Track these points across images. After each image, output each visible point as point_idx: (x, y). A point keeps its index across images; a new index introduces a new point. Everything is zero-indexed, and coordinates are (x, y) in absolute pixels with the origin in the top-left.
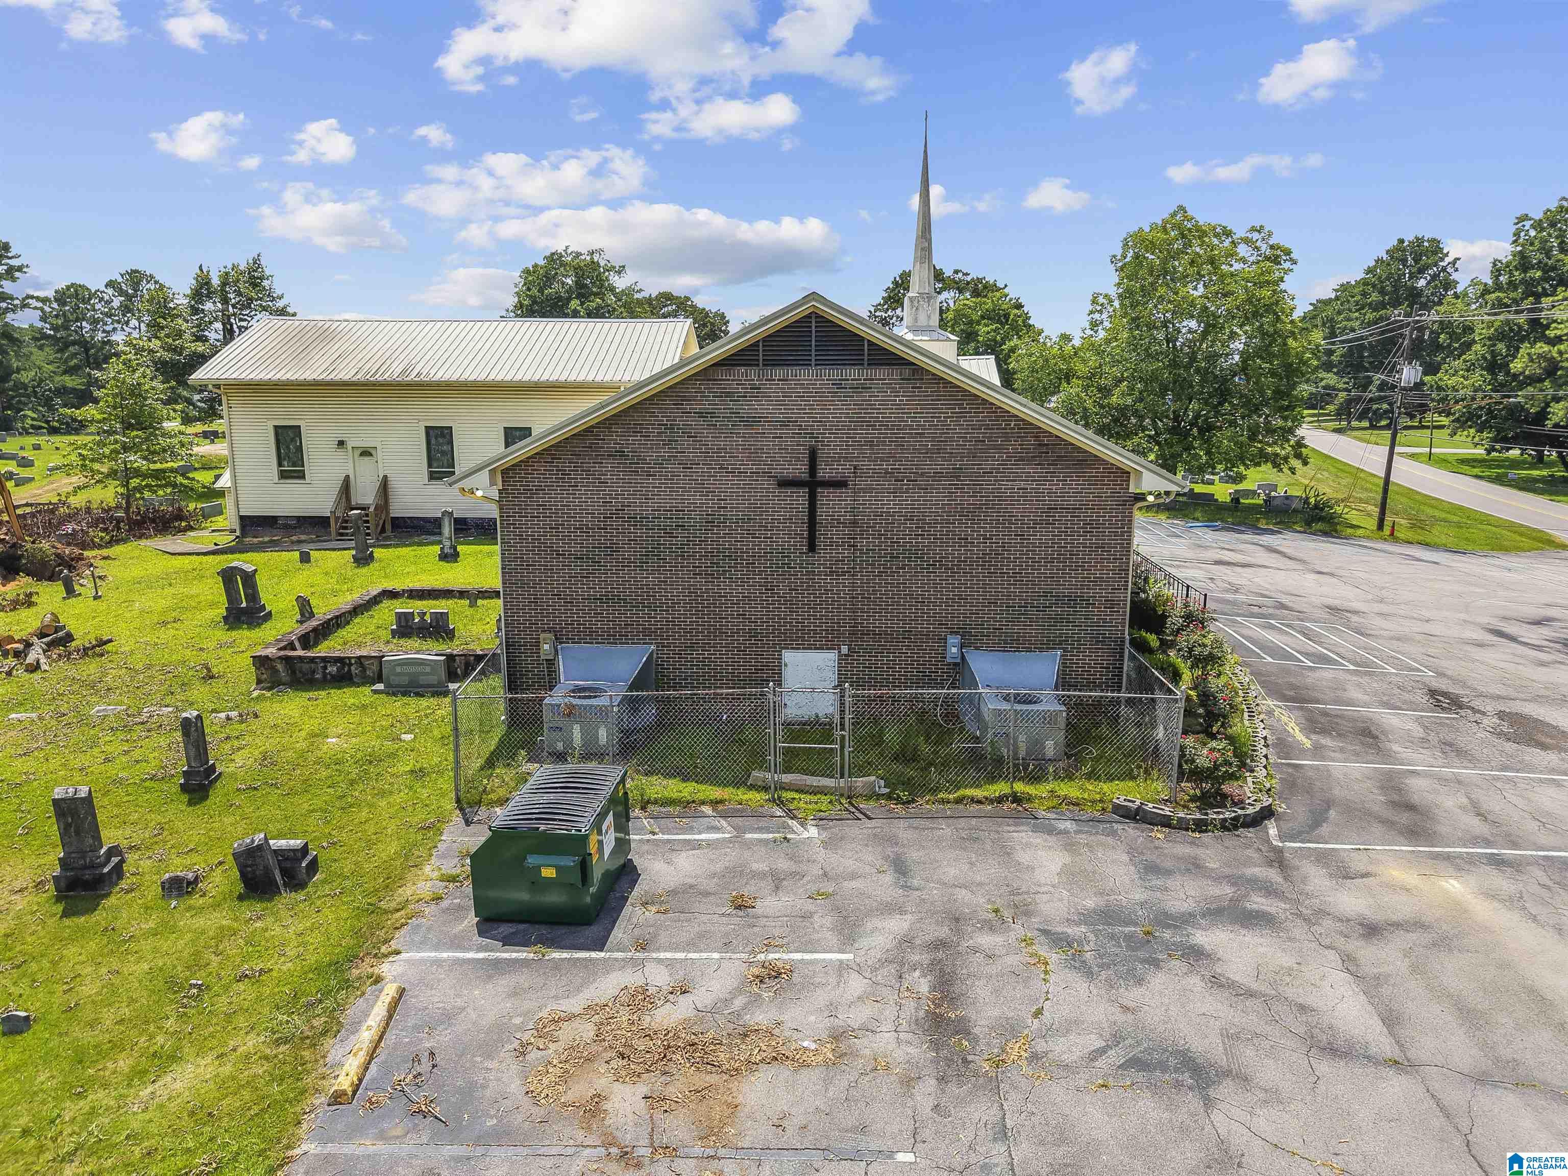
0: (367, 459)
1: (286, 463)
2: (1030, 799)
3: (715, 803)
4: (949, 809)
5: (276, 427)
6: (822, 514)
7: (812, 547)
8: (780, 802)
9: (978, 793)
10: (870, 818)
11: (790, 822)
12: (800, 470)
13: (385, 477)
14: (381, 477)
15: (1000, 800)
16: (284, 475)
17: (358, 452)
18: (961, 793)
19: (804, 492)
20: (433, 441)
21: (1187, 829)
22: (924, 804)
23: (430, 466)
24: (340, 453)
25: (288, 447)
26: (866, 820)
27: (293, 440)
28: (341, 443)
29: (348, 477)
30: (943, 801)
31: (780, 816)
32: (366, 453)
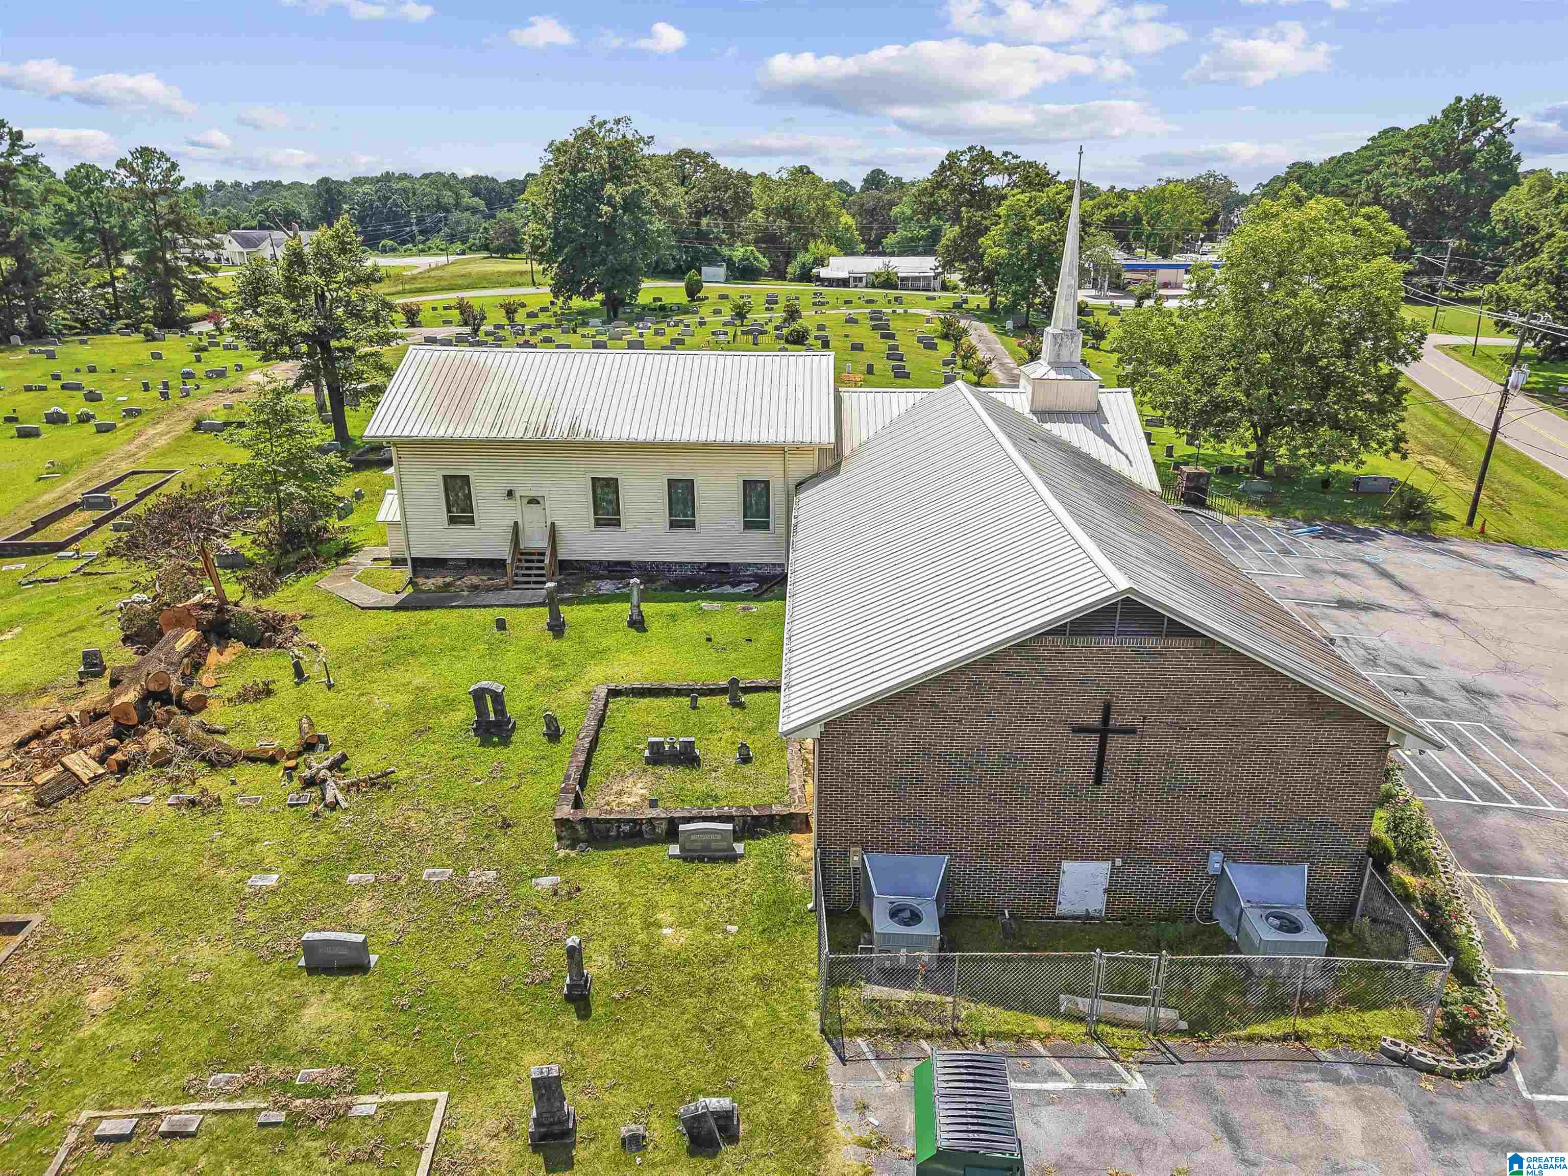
0: (534, 506)
1: (454, 509)
2: (1309, 1036)
3: (1045, 1038)
4: (1245, 1050)
5: (444, 477)
6: (1110, 752)
7: (1098, 780)
8: (1096, 1037)
9: (1262, 1029)
10: (1182, 1062)
11: (1116, 1065)
12: (1094, 719)
13: (553, 524)
14: (549, 524)
15: (1285, 1038)
16: (453, 520)
17: (525, 501)
18: (1249, 1030)
19: (1095, 737)
20: (599, 491)
21: (1450, 1077)
22: (1221, 1044)
23: (596, 513)
24: (510, 503)
25: (457, 495)
26: (1178, 1064)
27: (461, 488)
28: (510, 493)
29: (516, 523)
30: (1237, 1039)
31: (1104, 1058)
32: (533, 501)
